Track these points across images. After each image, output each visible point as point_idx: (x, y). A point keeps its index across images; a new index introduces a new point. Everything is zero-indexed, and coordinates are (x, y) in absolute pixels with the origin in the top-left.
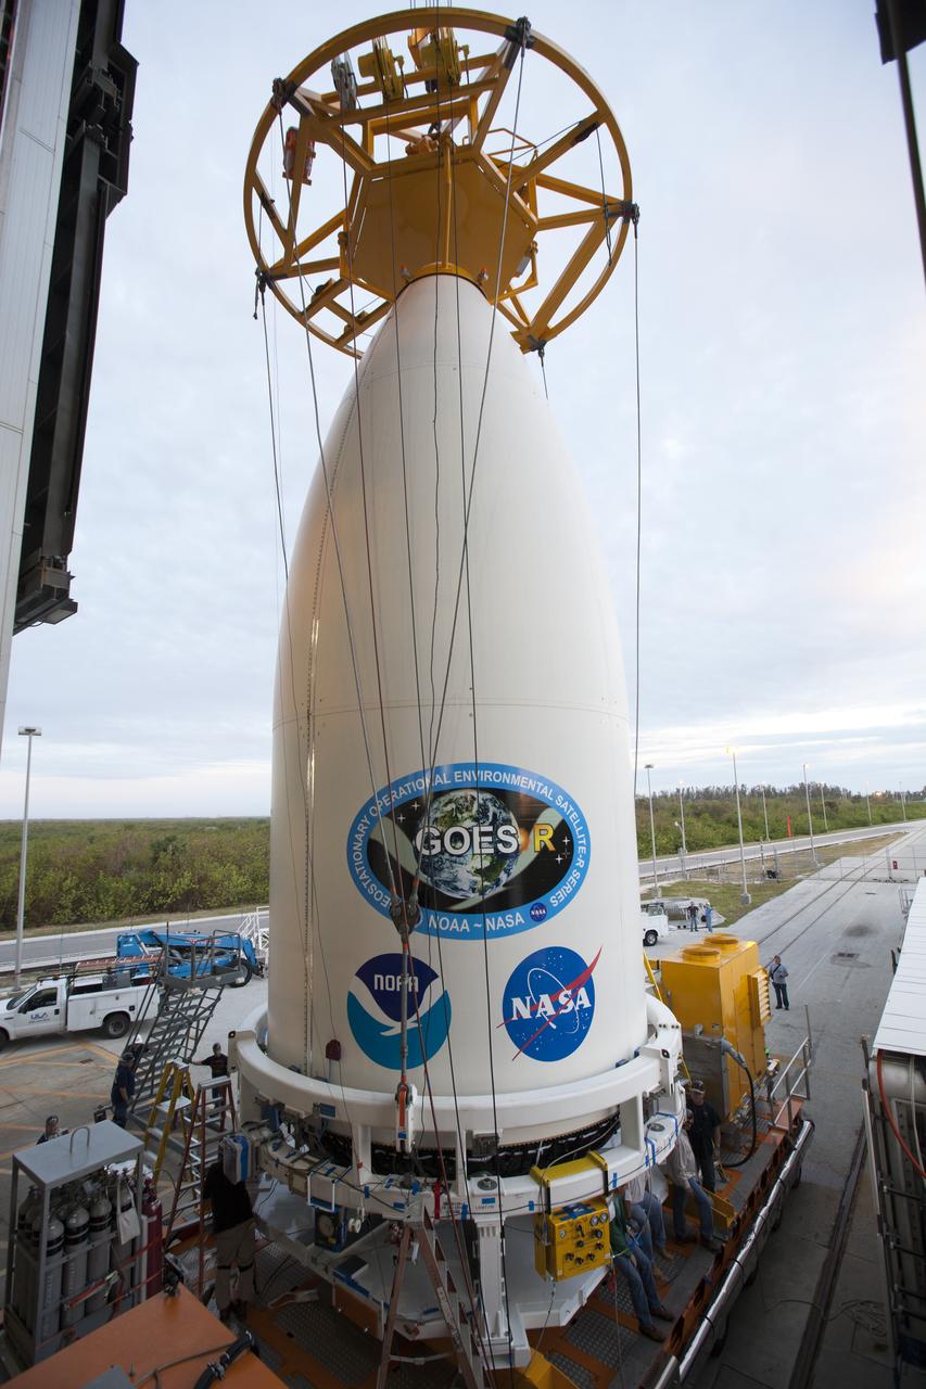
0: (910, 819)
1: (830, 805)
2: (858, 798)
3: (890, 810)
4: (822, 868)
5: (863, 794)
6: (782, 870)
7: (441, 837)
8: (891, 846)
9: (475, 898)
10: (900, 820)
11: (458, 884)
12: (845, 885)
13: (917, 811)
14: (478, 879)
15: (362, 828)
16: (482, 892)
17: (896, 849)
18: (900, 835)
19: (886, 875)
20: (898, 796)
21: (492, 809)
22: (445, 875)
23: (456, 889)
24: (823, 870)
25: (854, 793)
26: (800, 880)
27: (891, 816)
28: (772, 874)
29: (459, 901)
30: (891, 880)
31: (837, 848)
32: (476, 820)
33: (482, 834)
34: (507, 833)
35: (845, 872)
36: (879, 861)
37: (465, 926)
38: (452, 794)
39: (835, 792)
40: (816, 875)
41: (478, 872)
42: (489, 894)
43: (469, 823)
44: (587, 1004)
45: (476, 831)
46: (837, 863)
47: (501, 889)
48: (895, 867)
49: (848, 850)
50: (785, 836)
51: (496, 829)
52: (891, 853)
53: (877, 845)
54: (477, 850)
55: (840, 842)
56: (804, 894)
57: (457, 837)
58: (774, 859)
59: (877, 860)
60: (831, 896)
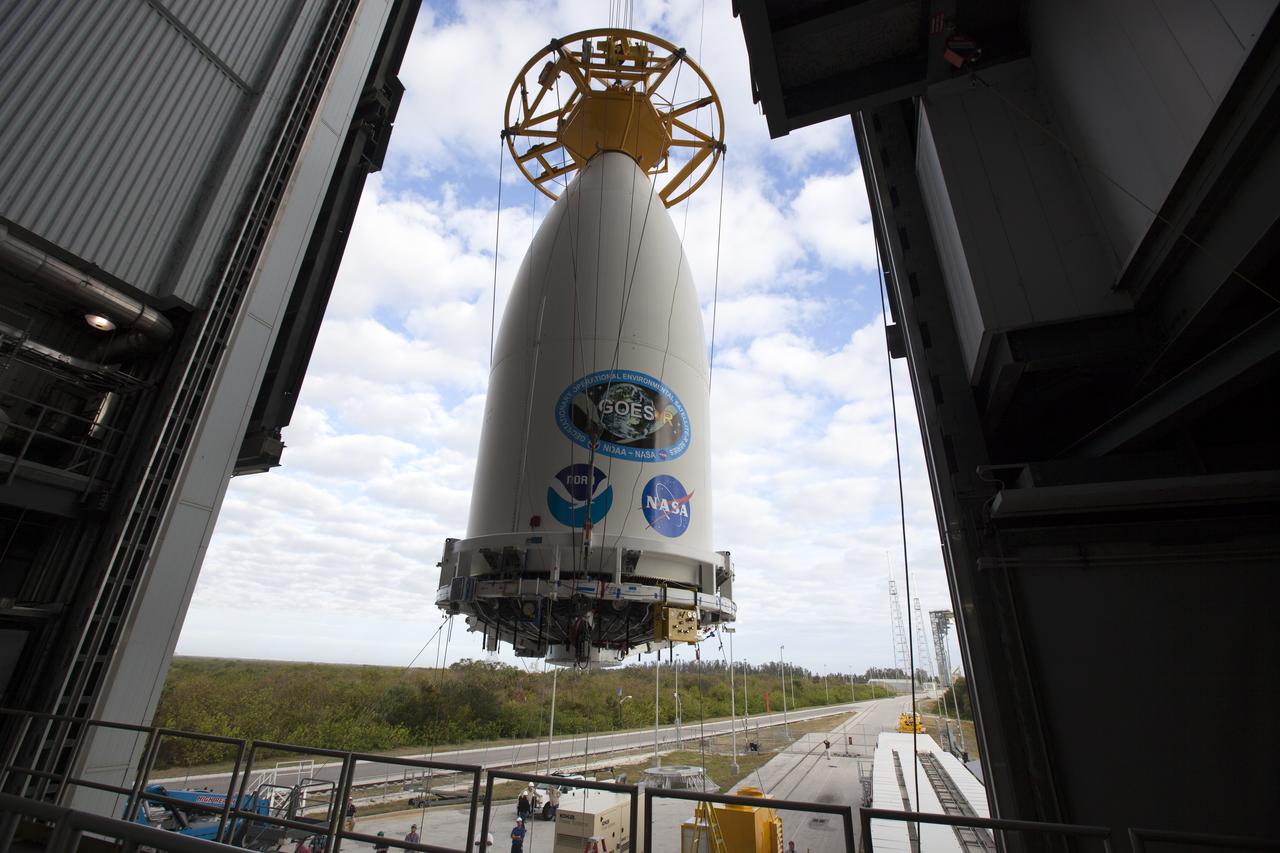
0: (857, 700)
1: (797, 684)
2: (817, 679)
3: (843, 691)
4: (793, 742)
5: (821, 676)
6: (764, 744)
7: (613, 405)
8: (847, 722)
9: (630, 439)
10: (849, 701)
11: (622, 430)
12: (811, 759)
13: (862, 693)
14: (633, 429)
15: (566, 398)
16: (634, 437)
17: (849, 726)
18: (851, 714)
19: (842, 750)
20: (848, 678)
21: (642, 396)
22: (615, 425)
23: (620, 432)
24: (794, 745)
25: (814, 674)
26: (777, 754)
27: (843, 697)
28: (754, 747)
29: (621, 439)
30: (847, 755)
31: (803, 724)
32: (634, 399)
33: (636, 407)
34: (649, 410)
35: (812, 746)
36: (836, 737)
37: (624, 452)
38: (621, 385)
39: (798, 672)
40: (789, 749)
41: (633, 426)
42: (638, 438)
43: (629, 400)
44: (686, 515)
45: (633, 405)
46: (805, 738)
47: (644, 437)
48: (851, 743)
49: (813, 726)
50: (763, 710)
51: (643, 406)
52: (848, 729)
53: (835, 723)
54: (633, 415)
55: (805, 719)
56: (782, 766)
57: (622, 407)
58: (756, 733)
59: (836, 735)
60: (802, 768)
